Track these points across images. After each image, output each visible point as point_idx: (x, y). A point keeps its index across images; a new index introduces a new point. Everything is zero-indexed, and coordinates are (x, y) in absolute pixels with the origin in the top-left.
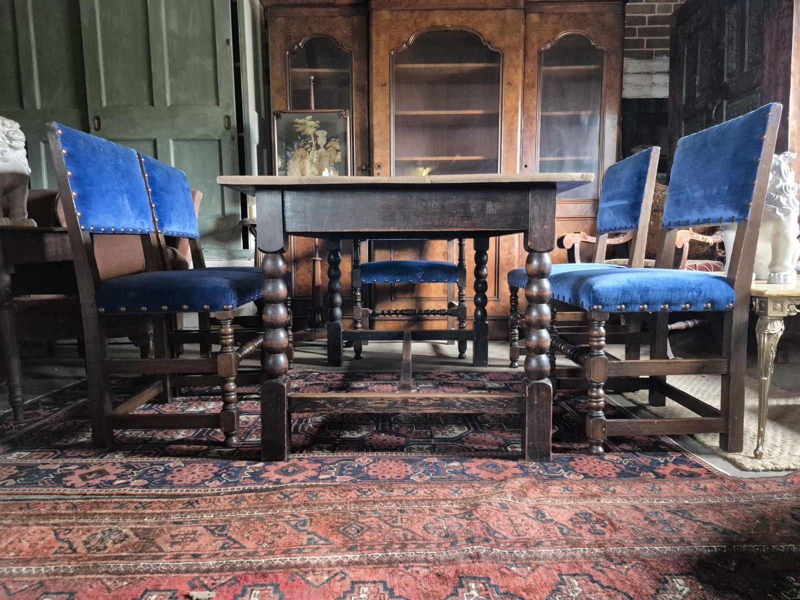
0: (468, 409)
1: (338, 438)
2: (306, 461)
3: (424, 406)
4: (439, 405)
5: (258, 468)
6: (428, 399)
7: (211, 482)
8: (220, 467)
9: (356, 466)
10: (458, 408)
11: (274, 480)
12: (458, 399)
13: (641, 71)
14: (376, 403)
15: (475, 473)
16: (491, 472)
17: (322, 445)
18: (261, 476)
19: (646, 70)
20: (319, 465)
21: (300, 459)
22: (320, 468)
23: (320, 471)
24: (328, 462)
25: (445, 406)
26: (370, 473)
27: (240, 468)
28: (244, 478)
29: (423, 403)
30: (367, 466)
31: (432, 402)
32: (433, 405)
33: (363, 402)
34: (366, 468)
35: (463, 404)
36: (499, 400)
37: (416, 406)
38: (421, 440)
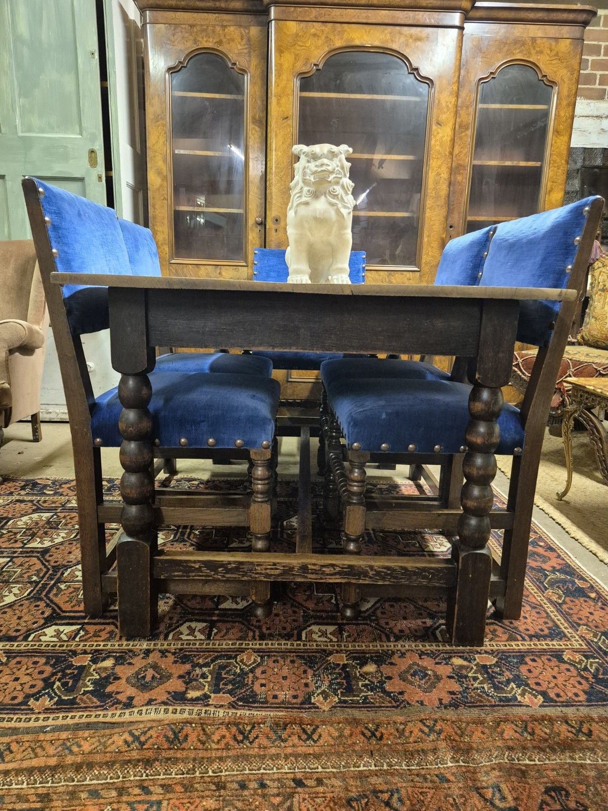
1: (217, 609)
2: (171, 658)
5: (106, 669)
7: (37, 700)
8: (53, 666)
9: (238, 671)
11: (124, 700)
12: (371, 567)
13: (590, 114)
15: (397, 689)
16: (420, 686)
17: (193, 625)
18: (109, 689)
19: (596, 114)
20: (188, 667)
21: (163, 653)
22: (189, 673)
23: (188, 680)
24: (201, 661)
26: (257, 688)
27: (82, 669)
28: (85, 693)
30: (252, 671)
34: (251, 675)
38: (324, 615)
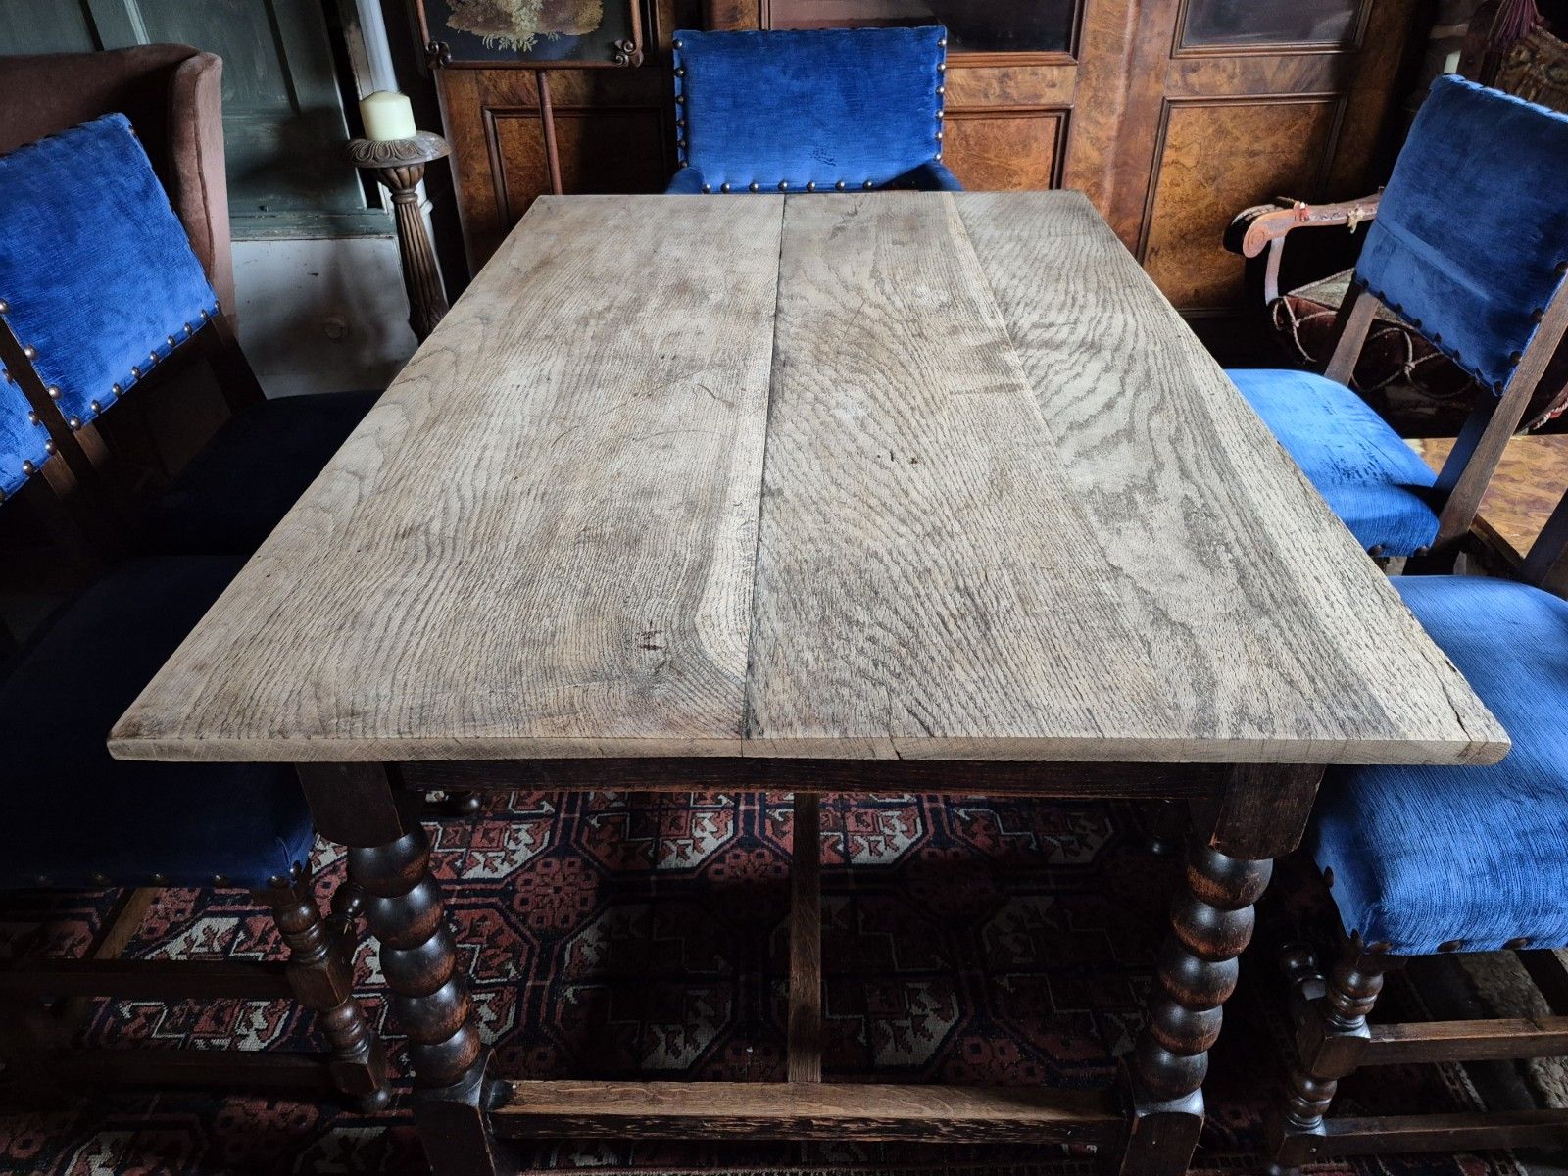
0: (970, 1137)
3: (854, 1132)
4: (893, 1130)
6: (865, 1120)
10: (942, 1135)
12: (946, 1122)
14: (725, 1126)
25: (909, 1132)
29: (852, 1127)
31: (874, 1125)
32: (877, 1130)
33: (693, 1123)
35: (958, 1130)
36: (1058, 1123)
37: (830, 1131)
